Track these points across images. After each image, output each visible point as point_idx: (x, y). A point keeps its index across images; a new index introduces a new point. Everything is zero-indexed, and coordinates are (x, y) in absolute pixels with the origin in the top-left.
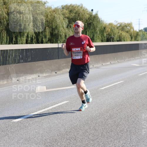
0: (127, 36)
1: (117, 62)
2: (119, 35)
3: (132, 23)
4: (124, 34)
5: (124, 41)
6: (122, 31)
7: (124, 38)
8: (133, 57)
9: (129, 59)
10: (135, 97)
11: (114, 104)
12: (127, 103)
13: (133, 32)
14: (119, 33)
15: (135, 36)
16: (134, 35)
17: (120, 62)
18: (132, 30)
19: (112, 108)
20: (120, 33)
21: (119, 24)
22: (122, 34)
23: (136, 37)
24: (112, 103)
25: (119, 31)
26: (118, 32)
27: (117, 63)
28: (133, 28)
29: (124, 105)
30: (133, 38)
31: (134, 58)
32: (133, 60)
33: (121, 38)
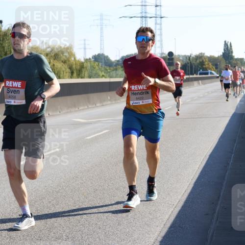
0: (63, 69)
1: (47, 115)
3: (72, 46)
4: (58, 65)
6: (55, 61)
7: (59, 72)
8: (75, 106)
9: (69, 111)
11: (44, 191)
13: (74, 62)
15: (78, 69)
16: (75, 67)
17: (52, 116)
18: (73, 59)
19: (41, 198)
20: (51, 64)
21: (49, 47)
22: (55, 65)
23: (79, 71)
24: (41, 189)
25: (50, 60)
27: (47, 117)
28: (74, 56)
29: (61, 191)
30: (75, 72)
32: (76, 111)
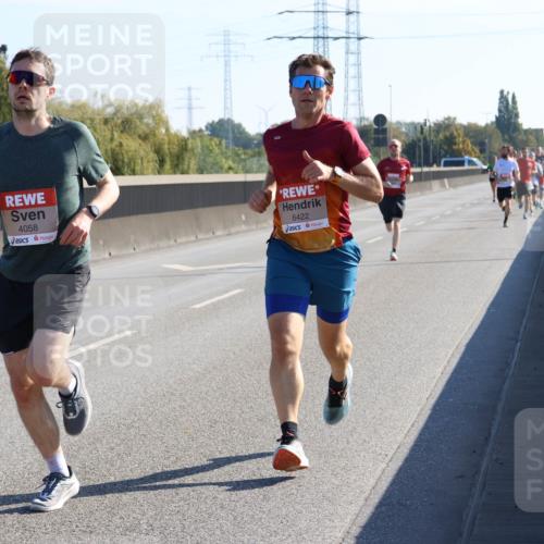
0: (142, 153)
1: (107, 255)
2: (113, 151)
3: (161, 101)
4: (131, 144)
5: (133, 173)
6: (124, 136)
7: (132, 160)
8: (168, 236)
9: (155, 246)
10: (181, 394)
12: (150, 419)
13: (166, 138)
14: (112, 139)
15: (174, 153)
16: (169, 149)
17: (117, 257)
18: (163, 131)
20: (116, 143)
21: (111, 105)
22: (124, 144)
23: (178, 157)
25: (112, 134)
26: (109, 136)
27: (104, 259)
28: (166, 124)
30: (168, 160)
31: (172, 242)
32: (169, 247)
33: (120, 163)
